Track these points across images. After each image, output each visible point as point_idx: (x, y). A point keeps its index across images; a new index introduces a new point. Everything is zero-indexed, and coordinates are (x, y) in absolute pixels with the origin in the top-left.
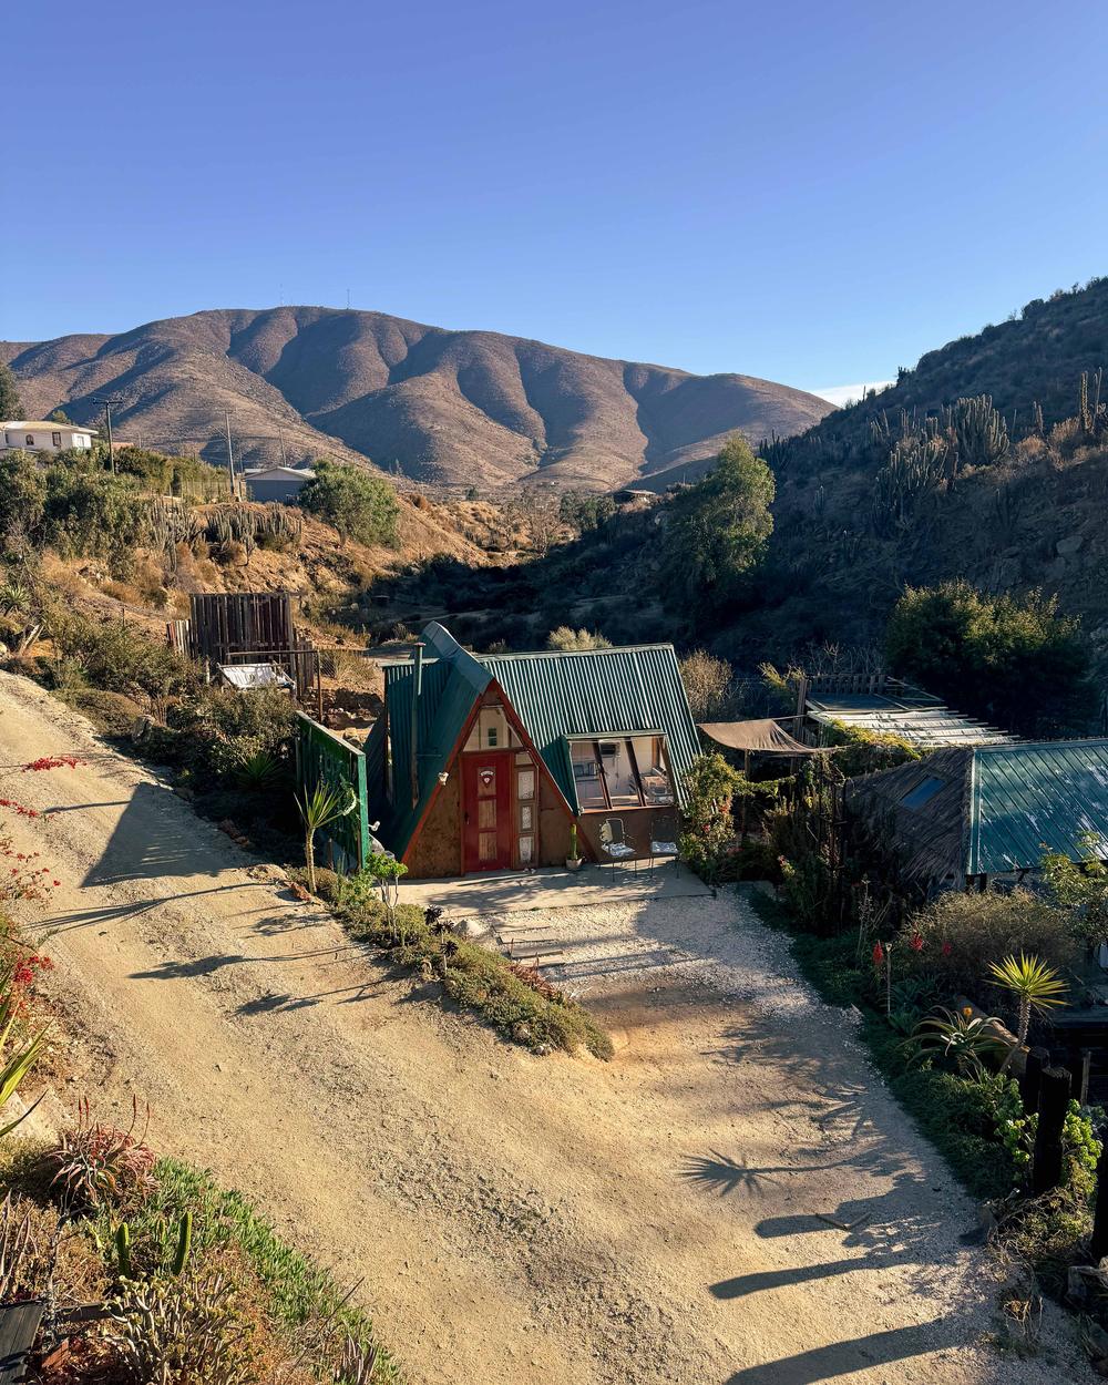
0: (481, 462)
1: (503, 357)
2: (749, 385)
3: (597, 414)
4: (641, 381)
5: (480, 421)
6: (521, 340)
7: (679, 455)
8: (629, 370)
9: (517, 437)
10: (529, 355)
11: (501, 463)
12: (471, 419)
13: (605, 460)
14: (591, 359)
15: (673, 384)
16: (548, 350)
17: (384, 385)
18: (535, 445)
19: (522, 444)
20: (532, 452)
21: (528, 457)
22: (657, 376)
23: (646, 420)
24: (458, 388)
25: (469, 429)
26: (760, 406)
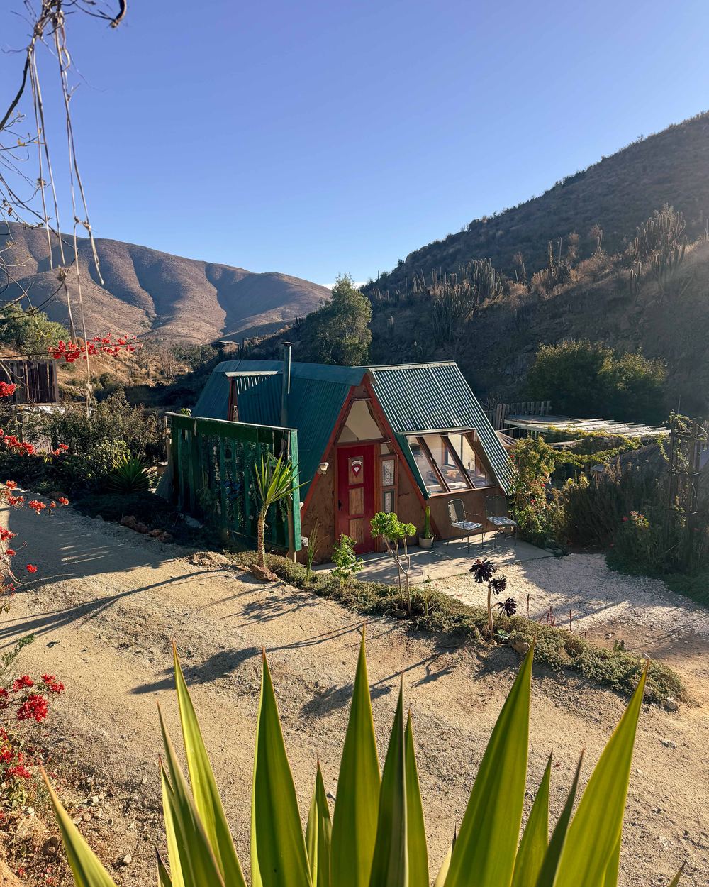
0: (110, 325)
1: (121, 256)
2: (286, 279)
3: (190, 295)
4: (218, 275)
5: (107, 298)
6: (133, 245)
7: (247, 322)
8: (209, 268)
9: (134, 309)
10: (139, 256)
11: (123, 326)
12: (100, 297)
13: (198, 325)
14: (183, 260)
15: (239, 278)
16: (152, 253)
17: (35, 273)
18: (147, 314)
19: (138, 313)
20: (145, 319)
21: (143, 322)
22: (228, 273)
23: (223, 300)
24: (89, 276)
25: (99, 303)
26: (295, 293)
